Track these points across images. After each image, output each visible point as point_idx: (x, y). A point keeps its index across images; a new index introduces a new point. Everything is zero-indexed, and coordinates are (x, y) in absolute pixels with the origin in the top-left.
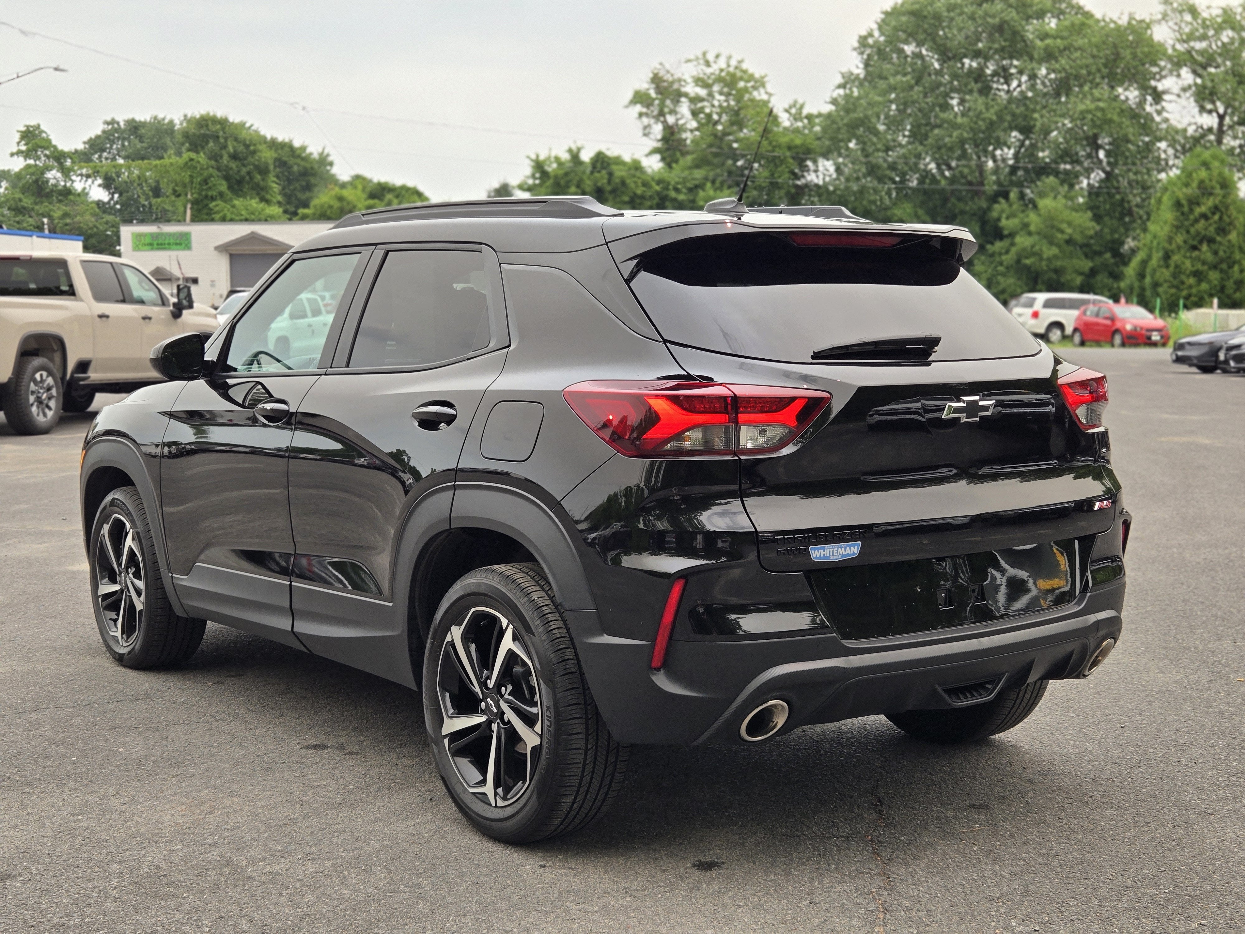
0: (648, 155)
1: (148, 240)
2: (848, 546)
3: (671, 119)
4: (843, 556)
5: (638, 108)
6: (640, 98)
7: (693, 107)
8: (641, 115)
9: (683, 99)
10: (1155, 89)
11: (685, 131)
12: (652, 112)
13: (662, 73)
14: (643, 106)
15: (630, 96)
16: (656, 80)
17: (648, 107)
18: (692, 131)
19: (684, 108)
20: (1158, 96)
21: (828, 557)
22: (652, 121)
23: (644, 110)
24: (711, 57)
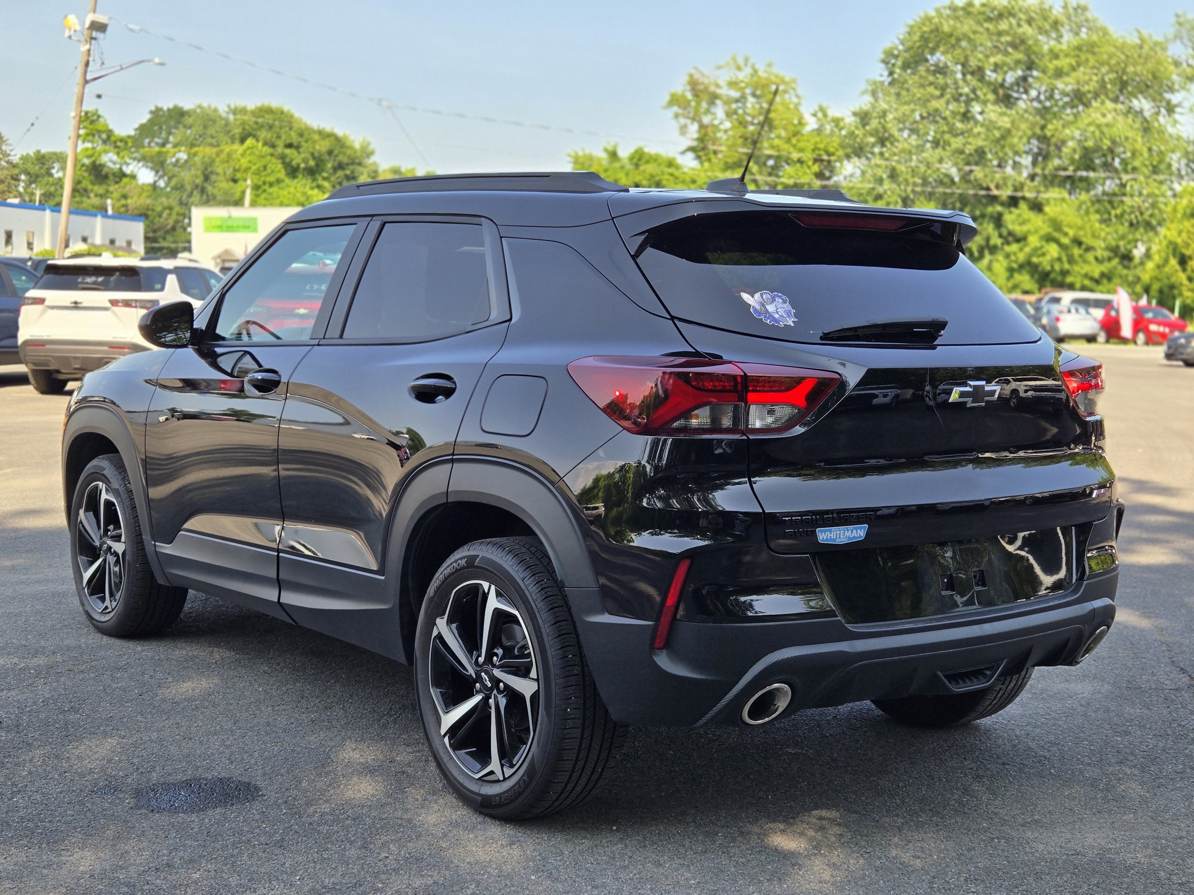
0: (683, 153)
1: (218, 223)
2: (854, 528)
3: (706, 120)
4: (849, 538)
5: (675, 109)
6: (675, 100)
7: (726, 108)
8: (677, 116)
9: (718, 102)
10: (1169, 102)
11: (719, 131)
12: (689, 113)
13: (697, 76)
14: (680, 107)
15: (667, 98)
16: (693, 84)
17: (685, 108)
18: (726, 131)
19: (720, 111)
20: (1171, 109)
21: (835, 540)
22: (688, 122)
23: (680, 111)
24: (741, 62)
